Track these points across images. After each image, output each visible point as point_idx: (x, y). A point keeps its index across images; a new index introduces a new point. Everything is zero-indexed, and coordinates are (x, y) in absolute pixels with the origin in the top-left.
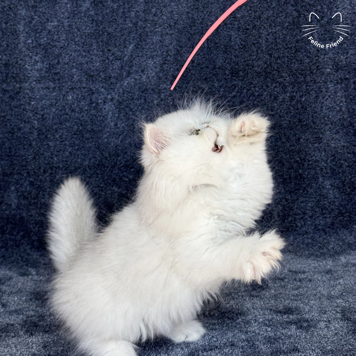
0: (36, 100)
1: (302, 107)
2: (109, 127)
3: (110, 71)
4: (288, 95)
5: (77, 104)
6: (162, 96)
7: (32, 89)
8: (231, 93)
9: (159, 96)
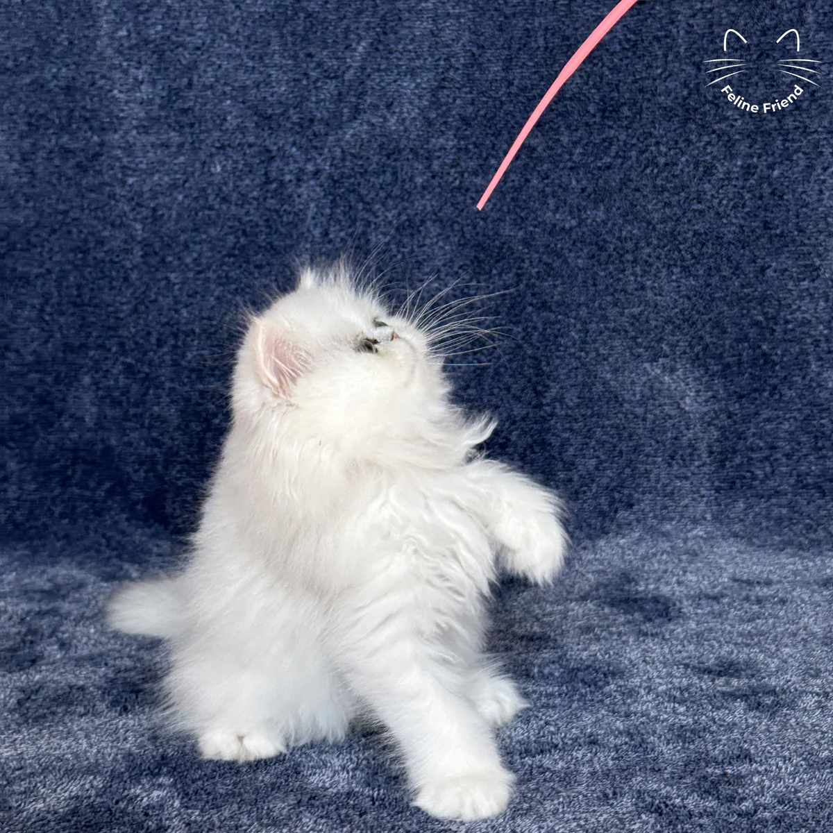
0: (138, 173)
1: (773, 193)
2: (310, 239)
3: (312, 105)
4: (739, 163)
5: (234, 183)
6: (436, 165)
7: (129, 149)
8: (601, 159)
9: (429, 167)
